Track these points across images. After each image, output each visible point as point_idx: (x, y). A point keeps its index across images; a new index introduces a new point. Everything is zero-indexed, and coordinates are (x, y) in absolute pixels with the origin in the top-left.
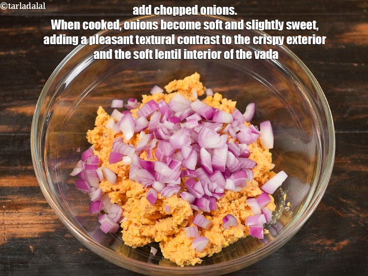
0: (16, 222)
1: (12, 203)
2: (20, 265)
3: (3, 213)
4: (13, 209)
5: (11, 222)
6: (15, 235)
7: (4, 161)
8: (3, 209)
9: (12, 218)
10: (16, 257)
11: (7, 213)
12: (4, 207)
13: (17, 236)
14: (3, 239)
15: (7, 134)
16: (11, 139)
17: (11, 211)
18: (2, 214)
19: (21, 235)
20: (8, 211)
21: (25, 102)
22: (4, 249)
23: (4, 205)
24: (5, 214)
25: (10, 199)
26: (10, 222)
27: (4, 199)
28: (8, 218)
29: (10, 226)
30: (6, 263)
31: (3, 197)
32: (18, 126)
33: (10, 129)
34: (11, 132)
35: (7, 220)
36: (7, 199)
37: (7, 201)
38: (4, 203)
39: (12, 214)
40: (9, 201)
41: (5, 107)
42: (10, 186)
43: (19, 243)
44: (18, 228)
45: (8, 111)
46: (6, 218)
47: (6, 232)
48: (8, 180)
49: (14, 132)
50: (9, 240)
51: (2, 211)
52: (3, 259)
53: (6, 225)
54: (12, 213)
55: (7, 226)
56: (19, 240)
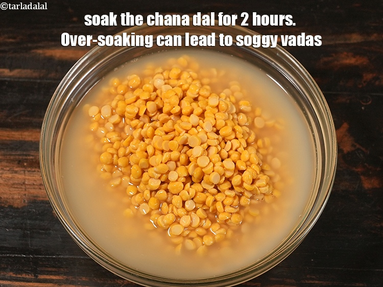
0: (38, 182)
1: (34, 160)
2: (40, 231)
3: (24, 171)
4: (36, 168)
5: (33, 182)
6: (37, 197)
7: (27, 111)
8: (24, 167)
9: (34, 178)
10: (37, 222)
11: (29, 171)
12: (25, 164)
13: (39, 199)
14: (23, 201)
15: (32, 80)
16: (36, 87)
17: (33, 170)
18: (22, 172)
19: (43, 198)
20: (29, 169)
21: (53, 43)
22: (24, 212)
23: (26, 162)
24: (26, 172)
25: (33, 156)
26: (31, 182)
27: (26, 155)
28: (30, 177)
29: (32, 187)
30: (26, 229)
31: (25, 153)
32: (45, 71)
33: (36, 74)
34: (36, 78)
35: (28, 179)
36: (29, 155)
37: (29, 158)
38: (25, 159)
39: (34, 173)
40: (31, 157)
41: (31, 49)
42: (33, 140)
43: (41, 206)
44: (40, 189)
45: (33, 53)
46: (27, 177)
47: (26, 193)
48: (30, 134)
49: (40, 78)
50: (29, 203)
51: (23, 169)
52: (22, 224)
53: (27, 185)
54: (35, 171)
55: (28, 187)
56: (41, 203)
